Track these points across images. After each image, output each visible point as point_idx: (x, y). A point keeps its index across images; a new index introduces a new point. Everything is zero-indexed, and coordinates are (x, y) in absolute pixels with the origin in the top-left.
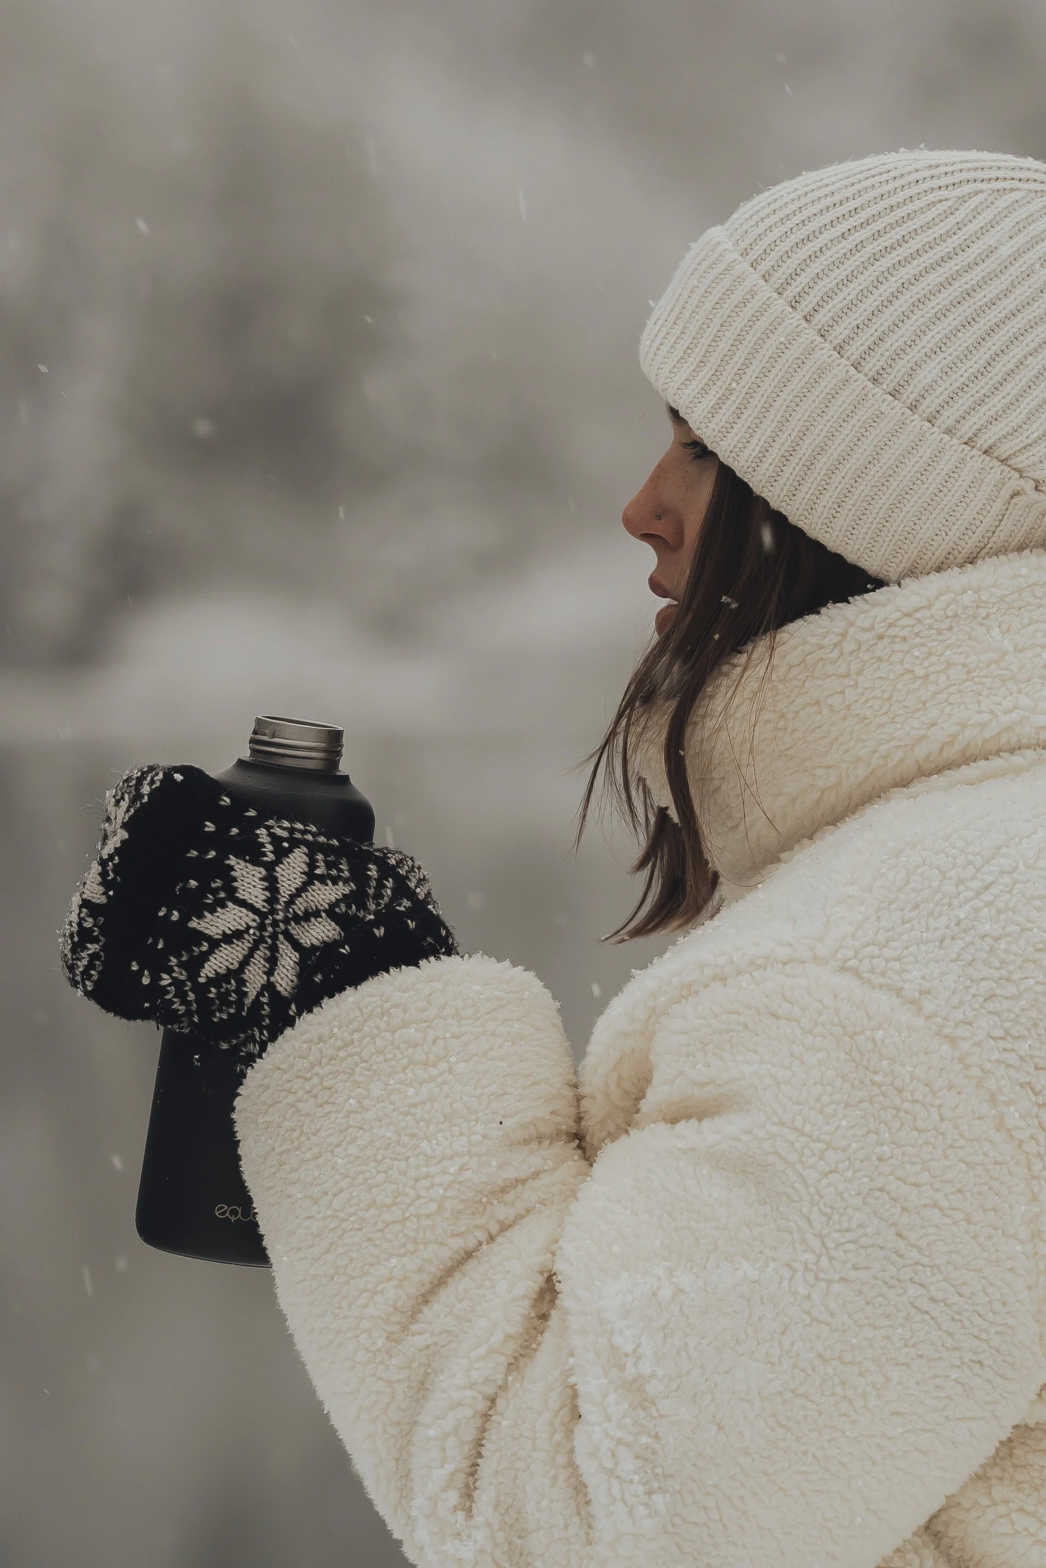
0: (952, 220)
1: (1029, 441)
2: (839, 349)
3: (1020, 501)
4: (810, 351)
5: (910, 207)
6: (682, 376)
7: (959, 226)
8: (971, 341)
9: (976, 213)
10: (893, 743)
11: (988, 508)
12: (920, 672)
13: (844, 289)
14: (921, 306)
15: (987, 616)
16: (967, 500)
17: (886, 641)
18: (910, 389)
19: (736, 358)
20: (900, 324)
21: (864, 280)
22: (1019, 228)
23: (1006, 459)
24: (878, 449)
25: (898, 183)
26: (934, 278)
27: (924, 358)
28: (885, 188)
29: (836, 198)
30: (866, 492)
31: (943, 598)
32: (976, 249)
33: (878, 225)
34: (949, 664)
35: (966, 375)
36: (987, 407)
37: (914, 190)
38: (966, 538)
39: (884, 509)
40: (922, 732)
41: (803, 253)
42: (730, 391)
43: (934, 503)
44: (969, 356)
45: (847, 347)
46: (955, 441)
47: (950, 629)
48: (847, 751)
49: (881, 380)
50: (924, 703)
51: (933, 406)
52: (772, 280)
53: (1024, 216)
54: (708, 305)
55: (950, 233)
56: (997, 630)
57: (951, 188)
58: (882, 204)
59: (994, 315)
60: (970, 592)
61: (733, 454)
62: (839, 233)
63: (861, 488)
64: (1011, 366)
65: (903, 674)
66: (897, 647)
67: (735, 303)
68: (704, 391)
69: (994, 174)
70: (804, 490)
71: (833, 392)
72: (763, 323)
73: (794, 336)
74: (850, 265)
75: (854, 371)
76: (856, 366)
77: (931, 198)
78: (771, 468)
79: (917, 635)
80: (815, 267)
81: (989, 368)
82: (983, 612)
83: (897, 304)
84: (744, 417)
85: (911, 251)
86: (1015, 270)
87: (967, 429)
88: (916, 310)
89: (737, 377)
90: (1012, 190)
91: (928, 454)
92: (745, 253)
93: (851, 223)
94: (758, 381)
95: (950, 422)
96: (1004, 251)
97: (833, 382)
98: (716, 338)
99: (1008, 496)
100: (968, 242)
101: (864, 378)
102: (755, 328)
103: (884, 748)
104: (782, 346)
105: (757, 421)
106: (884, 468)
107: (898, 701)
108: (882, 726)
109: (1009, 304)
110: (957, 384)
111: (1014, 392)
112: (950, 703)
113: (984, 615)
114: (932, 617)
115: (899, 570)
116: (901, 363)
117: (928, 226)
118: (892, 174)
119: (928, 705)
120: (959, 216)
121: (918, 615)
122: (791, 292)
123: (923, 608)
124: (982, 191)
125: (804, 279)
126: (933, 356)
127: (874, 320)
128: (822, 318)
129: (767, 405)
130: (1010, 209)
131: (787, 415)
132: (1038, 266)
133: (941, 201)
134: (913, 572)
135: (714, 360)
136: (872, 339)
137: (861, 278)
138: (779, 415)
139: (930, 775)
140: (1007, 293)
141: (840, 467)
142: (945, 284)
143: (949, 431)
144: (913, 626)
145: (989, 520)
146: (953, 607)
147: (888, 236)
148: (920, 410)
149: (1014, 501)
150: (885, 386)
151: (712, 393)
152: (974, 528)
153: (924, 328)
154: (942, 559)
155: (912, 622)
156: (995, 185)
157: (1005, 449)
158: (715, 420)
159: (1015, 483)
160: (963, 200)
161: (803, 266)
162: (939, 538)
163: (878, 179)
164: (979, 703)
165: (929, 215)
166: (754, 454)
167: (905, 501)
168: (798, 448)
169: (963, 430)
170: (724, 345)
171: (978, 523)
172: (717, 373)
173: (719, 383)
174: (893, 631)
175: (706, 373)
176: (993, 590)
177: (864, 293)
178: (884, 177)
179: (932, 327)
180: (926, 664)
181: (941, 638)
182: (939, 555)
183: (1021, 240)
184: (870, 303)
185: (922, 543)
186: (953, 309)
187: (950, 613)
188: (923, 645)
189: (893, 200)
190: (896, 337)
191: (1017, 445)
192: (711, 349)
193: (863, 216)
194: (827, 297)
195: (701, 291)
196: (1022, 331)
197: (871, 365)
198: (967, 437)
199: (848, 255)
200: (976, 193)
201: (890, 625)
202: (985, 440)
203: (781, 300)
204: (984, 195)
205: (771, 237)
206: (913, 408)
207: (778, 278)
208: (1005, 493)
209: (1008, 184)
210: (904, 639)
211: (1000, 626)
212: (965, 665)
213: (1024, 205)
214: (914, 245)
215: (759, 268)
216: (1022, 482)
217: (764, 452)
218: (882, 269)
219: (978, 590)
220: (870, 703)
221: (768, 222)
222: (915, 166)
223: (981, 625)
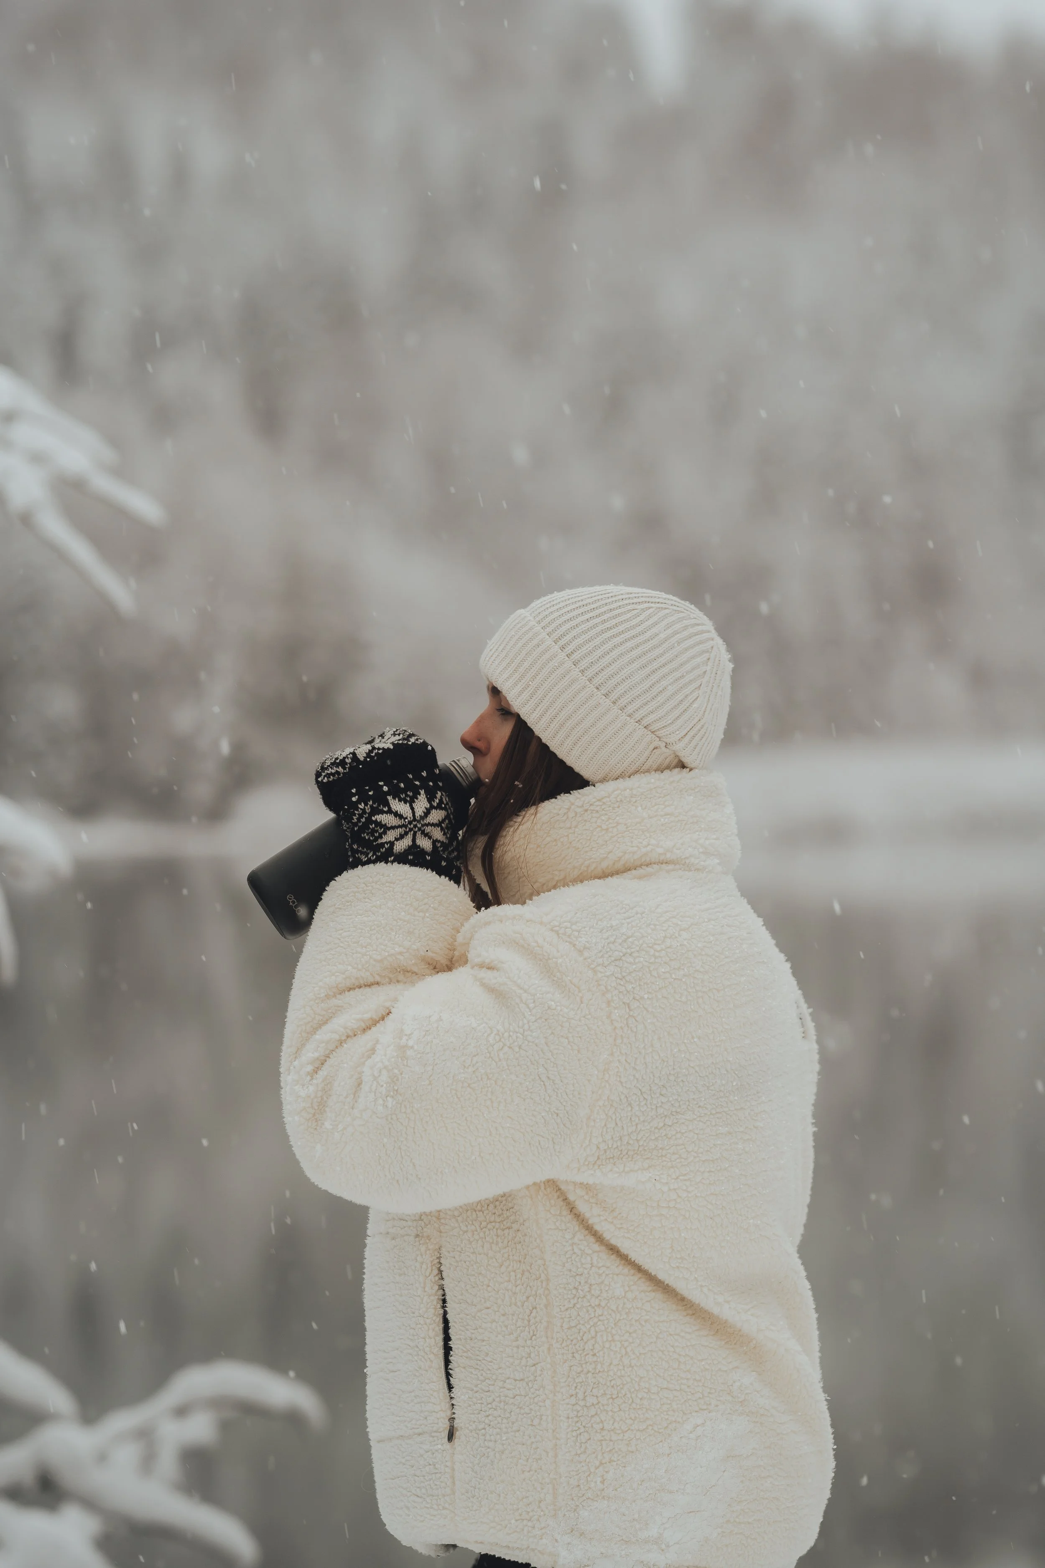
0: (639, 619)
1: (666, 724)
2: (582, 671)
3: (657, 752)
4: (569, 671)
5: (619, 611)
6: (505, 676)
7: (642, 622)
8: (644, 675)
9: (650, 617)
10: (592, 860)
11: (643, 753)
12: (604, 827)
13: (587, 644)
14: (622, 657)
15: (636, 802)
16: (634, 749)
17: (589, 812)
18: (614, 694)
19: (532, 671)
20: (612, 664)
21: (597, 641)
22: (669, 626)
23: (654, 732)
24: (596, 720)
25: (614, 599)
26: (629, 645)
27: (622, 681)
28: (608, 601)
29: (584, 602)
30: (588, 740)
31: (615, 793)
32: (648, 634)
33: (605, 617)
34: (618, 824)
35: (640, 691)
36: (649, 706)
37: (621, 603)
38: (631, 766)
39: (596, 748)
40: (605, 855)
41: (568, 626)
42: (528, 685)
43: (620, 749)
44: (642, 682)
45: (586, 672)
46: (632, 720)
47: (619, 807)
48: (570, 863)
49: (600, 689)
50: (606, 842)
51: (624, 703)
52: (552, 637)
53: (671, 621)
54: (520, 644)
55: (638, 625)
56: (640, 808)
57: (638, 604)
58: (606, 608)
59: (655, 665)
60: (628, 790)
61: (528, 715)
62: (585, 619)
63: (586, 737)
64: (661, 689)
65: (596, 828)
66: (594, 815)
67: (534, 645)
68: (516, 684)
69: (657, 600)
70: (559, 736)
71: (577, 691)
72: (547, 656)
73: (562, 663)
74: (592, 633)
75: (589, 683)
76: (590, 680)
77: (629, 607)
78: (545, 723)
79: (603, 810)
80: (574, 633)
81: (651, 689)
82: (634, 800)
83: (611, 654)
84: (534, 698)
85: (619, 631)
86: (665, 645)
87: (638, 716)
88: (620, 658)
89: (532, 679)
90: (665, 608)
91: (619, 725)
92: (539, 622)
93: (591, 615)
94: (542, 682)
95: (631, 711)
96: (662, 636)
97: (579, 687)
98: (523, 660)
99: (652, 749)
100: (646, 630)
101: (593, 686)
102: (543, 658)
103: (587, 863)
104: (555, 668)
105: (540, 701)
106: (598, 729)
107: (594, 840)
108: (587, 852)
109: (662, 660)
110: (636, 694)
111: (661, 701)
112: (619, 842)
113: (634, 801)
114: (610, 801)
115: (599, 777)
116: (611, 682)
117: (627, 620)
118: (611, 595)
119: (608, 843)
120: (641, 618)
121: (604, 800)
122: (562, 642)
123: (606, 797)
124: (652, 607)
125: (568, 638)
126: (626, 680)
127: (600, 660)
128: (576, 656)
129: (545, 694)
130: (665, 617)
131: (554, 700)
132: (676, 645)
133: (634, 610)
134: (604, 780)
135: (522, 670)
136: (598, 669)
137: (596, 640)
138: (551, 699)
139: (607, 877)
140: (662, 655)
141: (577, 726)
142: (634, 648)
143: (629, 716)
144: (601, 805)
145: (643, 759)
146: (620, 797)
147: (610, 622)
148: (617, 705)
149: (654, 751)
150: (602, 692)
151: (519, 686)
152: (635, 761)
153: (623, 667)
154: (619, 774)
155: (601, 804)
156: (658, 605)
157: (654, 727)
158: (520, 698)
159: (657, 743)
160: (643, 610)
161: (568, 632)
162: (619, 765)
163: (605, 596)
164: (632, 842)
165: (629, 615)
166: (538, 716)
167: (606, 746)
168: (558, 716)
169: (636, 716)
170: (526, 664)
171: (637, 759)
172: (523, 676)
173: (523, 681)
174: (592, 808)
175: (517, 676)
176: (639, 789)
177: (596, 648)
178: (607, 595)
179: (627, 667)
180: (607, 823)
181: (614, 811)
182: (618, 772)
183: (670, 631)
184: (599, 653)
185: (611, 767)
186: (637, 660)
187: (619, 800)
188: (606, 814)
189: (612, 606)
190: (610, 669)
191: (660, 725)
192: (520, 665)
193: (598, 612)
194: (579, 647)
195: (517, 637)
196: (667, 674)
197: (596, 681)
198: (638, 719)
199: (589, 629)
200: (649, 608)
201: (591, 805)
202: (645, 722)
203: (556, 646)
204: (653, 609)
205: (552, 617)
206: (614, 703)
207: (555, 635)
208: (652, 747)
209: (663, 606)
210: (597, 811)
211: (641, 806)
212: (625, 824)
213: (670, 616)
214: (621, 628)
215: (546, 630)
216: (660, 743)
217: (542, 716)
218: (605, 637)
219: (631, 789)
220: (581, 841)
221: (550, 610)
222: (621, 592)
223: (633, 805)
